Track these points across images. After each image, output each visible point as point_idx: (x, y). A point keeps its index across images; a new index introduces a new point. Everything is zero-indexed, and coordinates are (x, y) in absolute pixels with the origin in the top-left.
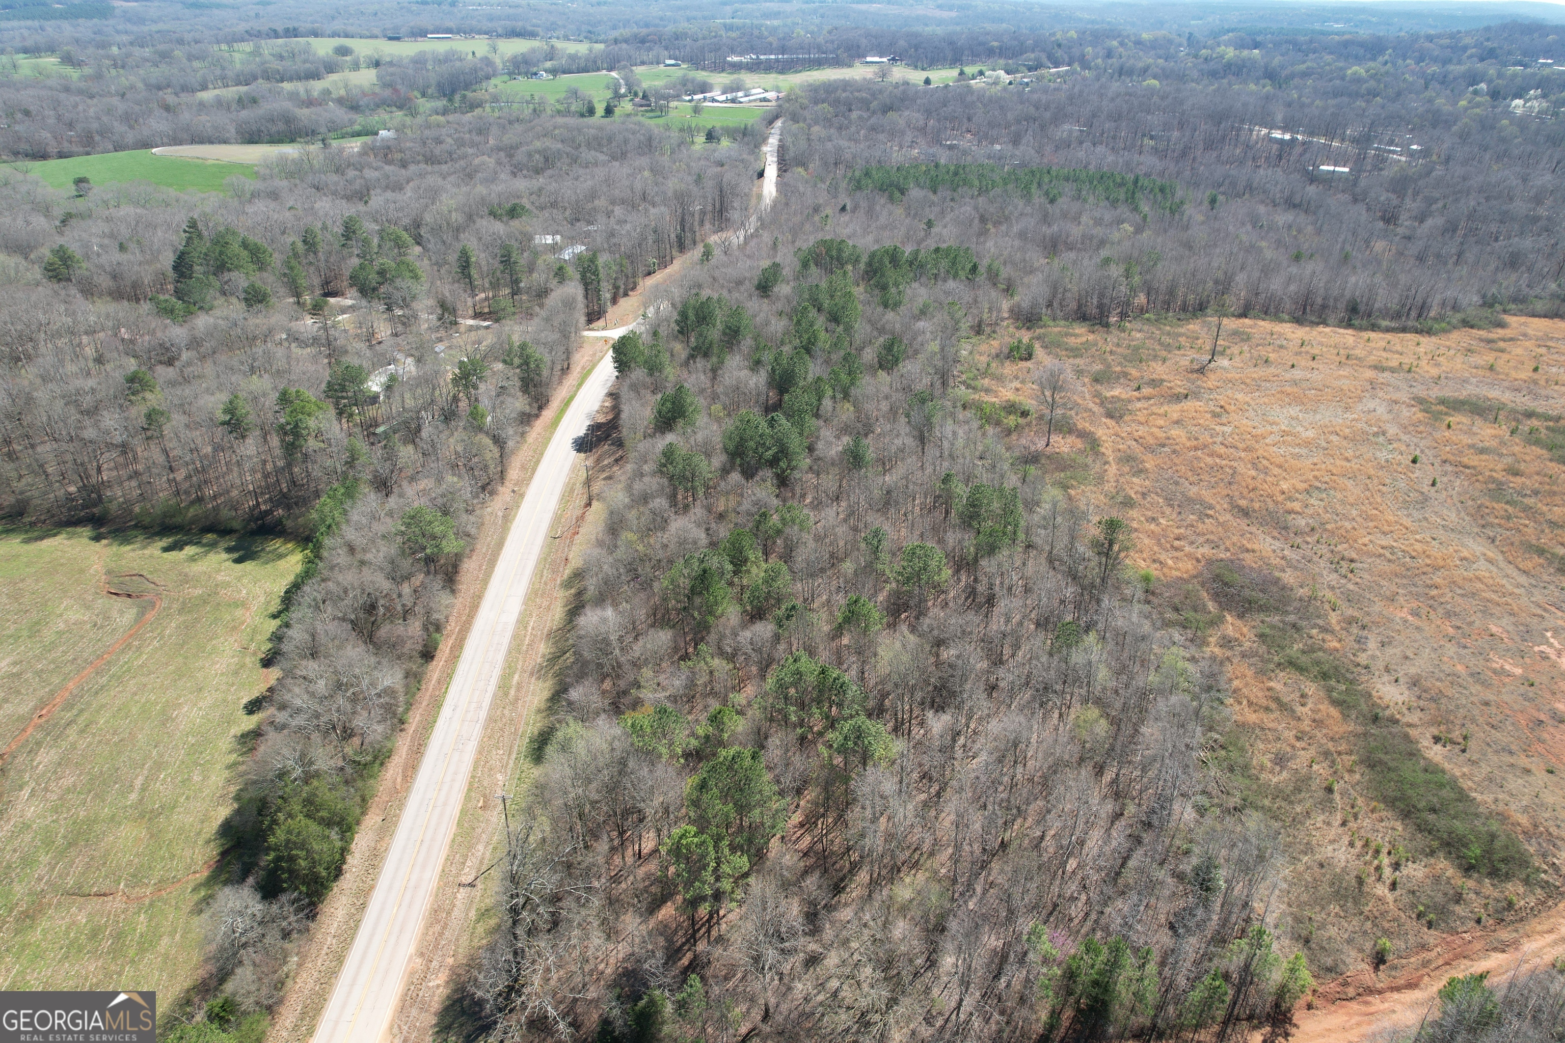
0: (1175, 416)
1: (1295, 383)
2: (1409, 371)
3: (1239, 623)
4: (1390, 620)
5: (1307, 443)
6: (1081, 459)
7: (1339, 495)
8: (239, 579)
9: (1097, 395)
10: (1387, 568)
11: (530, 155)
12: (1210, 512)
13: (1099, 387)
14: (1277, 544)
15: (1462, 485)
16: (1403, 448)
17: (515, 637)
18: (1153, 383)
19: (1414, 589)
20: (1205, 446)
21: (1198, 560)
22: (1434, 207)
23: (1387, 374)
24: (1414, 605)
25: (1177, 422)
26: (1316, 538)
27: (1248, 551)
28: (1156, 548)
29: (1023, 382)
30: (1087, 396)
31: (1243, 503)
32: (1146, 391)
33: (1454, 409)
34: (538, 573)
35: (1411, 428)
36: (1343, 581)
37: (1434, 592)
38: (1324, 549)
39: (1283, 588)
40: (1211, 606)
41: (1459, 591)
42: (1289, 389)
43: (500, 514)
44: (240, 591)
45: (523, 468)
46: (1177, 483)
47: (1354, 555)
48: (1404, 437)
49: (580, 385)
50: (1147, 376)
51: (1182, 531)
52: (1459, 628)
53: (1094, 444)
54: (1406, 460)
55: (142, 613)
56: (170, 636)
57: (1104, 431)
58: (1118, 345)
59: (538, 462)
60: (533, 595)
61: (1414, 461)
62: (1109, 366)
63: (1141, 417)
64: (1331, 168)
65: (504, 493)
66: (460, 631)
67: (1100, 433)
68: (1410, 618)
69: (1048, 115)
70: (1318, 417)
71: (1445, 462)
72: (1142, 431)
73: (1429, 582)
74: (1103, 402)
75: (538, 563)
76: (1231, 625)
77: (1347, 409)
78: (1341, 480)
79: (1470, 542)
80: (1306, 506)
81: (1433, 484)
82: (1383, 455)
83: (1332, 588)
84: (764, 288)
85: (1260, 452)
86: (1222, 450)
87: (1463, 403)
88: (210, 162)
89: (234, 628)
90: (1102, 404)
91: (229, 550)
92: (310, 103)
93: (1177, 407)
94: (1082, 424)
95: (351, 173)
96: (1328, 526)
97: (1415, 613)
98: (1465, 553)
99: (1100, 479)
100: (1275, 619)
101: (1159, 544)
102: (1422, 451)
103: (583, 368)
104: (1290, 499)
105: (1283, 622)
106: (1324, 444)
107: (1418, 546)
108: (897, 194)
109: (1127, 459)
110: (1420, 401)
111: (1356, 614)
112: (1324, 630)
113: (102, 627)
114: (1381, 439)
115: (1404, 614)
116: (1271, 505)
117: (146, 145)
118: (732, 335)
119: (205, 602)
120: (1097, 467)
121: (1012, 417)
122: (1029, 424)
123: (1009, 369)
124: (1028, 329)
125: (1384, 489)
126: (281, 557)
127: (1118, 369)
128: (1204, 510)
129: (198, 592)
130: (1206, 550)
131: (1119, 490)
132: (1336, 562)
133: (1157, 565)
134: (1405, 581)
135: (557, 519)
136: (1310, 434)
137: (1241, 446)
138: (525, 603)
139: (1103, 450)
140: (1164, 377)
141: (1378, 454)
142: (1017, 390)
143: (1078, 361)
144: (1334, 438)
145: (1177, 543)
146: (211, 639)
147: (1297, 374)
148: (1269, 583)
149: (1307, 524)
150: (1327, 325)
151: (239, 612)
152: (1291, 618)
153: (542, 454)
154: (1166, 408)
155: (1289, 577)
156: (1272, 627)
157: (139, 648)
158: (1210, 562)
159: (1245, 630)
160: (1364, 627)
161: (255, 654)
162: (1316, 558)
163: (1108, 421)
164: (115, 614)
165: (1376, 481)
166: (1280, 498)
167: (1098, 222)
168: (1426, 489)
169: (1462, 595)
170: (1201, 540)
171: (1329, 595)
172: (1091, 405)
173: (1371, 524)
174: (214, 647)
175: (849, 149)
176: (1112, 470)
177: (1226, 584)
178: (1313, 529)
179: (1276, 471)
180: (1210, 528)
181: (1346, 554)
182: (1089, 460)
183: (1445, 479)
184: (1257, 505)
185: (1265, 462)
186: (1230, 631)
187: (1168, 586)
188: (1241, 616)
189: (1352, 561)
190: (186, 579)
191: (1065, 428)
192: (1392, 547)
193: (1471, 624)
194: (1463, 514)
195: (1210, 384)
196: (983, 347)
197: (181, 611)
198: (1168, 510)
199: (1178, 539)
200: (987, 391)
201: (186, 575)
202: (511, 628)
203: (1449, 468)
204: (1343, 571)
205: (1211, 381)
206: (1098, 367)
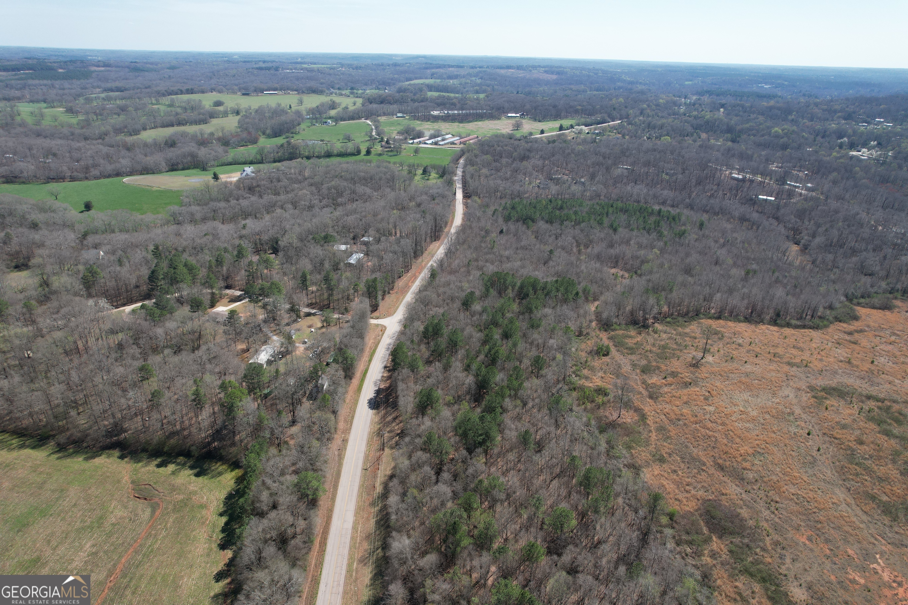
0: (685, 398)
1: (747, 375)
2: (806, 366)
3: (719, 541)
4: (797, 544)
5: (753, 420)
6: (637, 429)
7: (770, 458)
8: (201, 489)
9: (644, 382)
10: (796, 508)
11: (329, 189)
12: (704, 468)
13: (645, 377)
14: (739, 490)
15: (833, 450)
16: (803, 424)
17: (352, 538)
18: (674, 374)
19: (809, 523)
20: (701, 421)
21: (698, 500)
22: (820, 230)
23: (795, 369)
24: (810, 533)
25: (686, 403)
26: (758, 486)
27: (723, 494)
28: (677, 491)
29: (605, 372)
30: (639, 383)
31: (720, 461)
32: (670, 379)
33: (829, 394)
34: (360, 495)
35: (807, 410)
36: (772, 516)
37: (819, 526)
38: (762, 494)
39: (741, 520)
40: (705, 530)
41: (832, 525)
42: (743, 379)
43: (336, 453)
44: (203, 498)
45: (346, 421)
46: (687, 447)
47: (778, 499)
48: (804, 416)
49: (370, 361)
50: (670, 369)
51: (689, 480)
52: (832, 550)
53: (643, 417)
54: (804, 433)
55: (153, 512)
56: (171, 528)
57: (648, 407)
58: (654, 345)
59: (353, 417)
60: (359, 510)
61: (809, 434)
62: (649, 362)
63: (667, 398)
64: (765, 197)
65: (338, 438)
66: (323, 533)
67: (647, 409)
68: (807, 542)
69: (610, 162)
70: (759, 400)
71: (824, 434)
72: (668, 408)
73: (817, 519)
74: (647, 386)
75: (359, 488)
76: (716, 544)
77: (774, 394)
78: (770, 447)
79: (837, 491)
80: (753, 465)
81: (819, 450)
82: (793, 429)
83: (767, 520)
84: (466, 304)
85: (729, 427)
86: (710, 425)
87: (834, 389)
88: (155, 189)
89: (203, 523)
90: (646, 389)
91: (192, 467)
92: (203, 143)
93: (685, 391)
94: (637, 403)
95: (233, 202)
96: (765, 479)
97: (810, 539)
98: (835, 501)
99: (647, 443)
100: (737, 540)
101: (678, 488)
102: (813, 426)
103: (371, 348)
104: (744, 460)
105: (742, 542)
106: (762, 421)
107: (811, 494)
108: (530, 223)
109: (661, 429)
110: (812, 388)
111: (779, 539)
112: (763, 549)
113: (134, 521)
114: (791, 418)
115: (804, 539)
116: (735, 464)
117: (118, 174)
118: (453, 346)
119: (186, 505)
120: (644, 435)
121: (600, 397)
122: (609, 401)
123: (597, 363)
124: (606, 331)
125: (793, 453)
126: (220, 474)
127: (654, 364)
128: (701, 466)
129: (181, 497)
130: (701, 493)
131: (658, 450)
132: (770, 503)
133: (677, 502)
134: (804, 517)
135: (366, 457)
136: (755, 413)
137: (719, 421)
138: (355, 515)
139: (648, 422)
140: (679, 370)
141: (790, 429)
142: (602, 377)
143: (633, 357)
144: (767, 416)
145: (687, 488)
146: (192, 531)
147: (748, 368)
148: (735, 517)
149: (754, 477)
150: (764, 324)
151: (204, 512)
152: (746, 541)
153: (355, 411)
154: (680, 392)
155: (744, 513)
156: (737, 546)
157: (155, 536)
158: (705, 501)
159: (722, 546)
160: (783, 548)
161: (216, 541)
162: (758, 500)
163: (650, 401)
164: (140, 512)
165: (789, 448)
166: (739, 459)
167: (640, 246)
168: (815, 453)
169: (833, 528)
170: (699, 486)
171: (765, 525)
172: (641, 389)
173: (787, 478)
174: (195, 537)
175: (502, 185)
176: (654, 435)
177: (712, 517)
178: (756, 481)
179: (738, 440)
180: (704, 478)
181: (774, 497)
182: (641, 429)
183: (824, 446)
184: (728, 463)
185: (731, 433)
186: (715, 546)
187: (683, 517)
188: (720, 538)
189: (777, 502)
190: (173, 489)
191: (628, 405)
192: (798, 494)
193: (838, 548)
194: (834, 471)
195: (703, 375)
196: (583, 346)
197: (174, 510)
198: (682, 466)
199: (688, 485)
200: (587, 378)
201: (173, 486)
202: (350, 532)
203: (827, 439)
204: (773, 509)
205: (703, 372)
206: (644, 362)
